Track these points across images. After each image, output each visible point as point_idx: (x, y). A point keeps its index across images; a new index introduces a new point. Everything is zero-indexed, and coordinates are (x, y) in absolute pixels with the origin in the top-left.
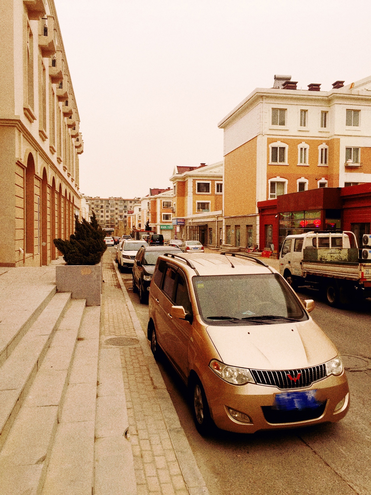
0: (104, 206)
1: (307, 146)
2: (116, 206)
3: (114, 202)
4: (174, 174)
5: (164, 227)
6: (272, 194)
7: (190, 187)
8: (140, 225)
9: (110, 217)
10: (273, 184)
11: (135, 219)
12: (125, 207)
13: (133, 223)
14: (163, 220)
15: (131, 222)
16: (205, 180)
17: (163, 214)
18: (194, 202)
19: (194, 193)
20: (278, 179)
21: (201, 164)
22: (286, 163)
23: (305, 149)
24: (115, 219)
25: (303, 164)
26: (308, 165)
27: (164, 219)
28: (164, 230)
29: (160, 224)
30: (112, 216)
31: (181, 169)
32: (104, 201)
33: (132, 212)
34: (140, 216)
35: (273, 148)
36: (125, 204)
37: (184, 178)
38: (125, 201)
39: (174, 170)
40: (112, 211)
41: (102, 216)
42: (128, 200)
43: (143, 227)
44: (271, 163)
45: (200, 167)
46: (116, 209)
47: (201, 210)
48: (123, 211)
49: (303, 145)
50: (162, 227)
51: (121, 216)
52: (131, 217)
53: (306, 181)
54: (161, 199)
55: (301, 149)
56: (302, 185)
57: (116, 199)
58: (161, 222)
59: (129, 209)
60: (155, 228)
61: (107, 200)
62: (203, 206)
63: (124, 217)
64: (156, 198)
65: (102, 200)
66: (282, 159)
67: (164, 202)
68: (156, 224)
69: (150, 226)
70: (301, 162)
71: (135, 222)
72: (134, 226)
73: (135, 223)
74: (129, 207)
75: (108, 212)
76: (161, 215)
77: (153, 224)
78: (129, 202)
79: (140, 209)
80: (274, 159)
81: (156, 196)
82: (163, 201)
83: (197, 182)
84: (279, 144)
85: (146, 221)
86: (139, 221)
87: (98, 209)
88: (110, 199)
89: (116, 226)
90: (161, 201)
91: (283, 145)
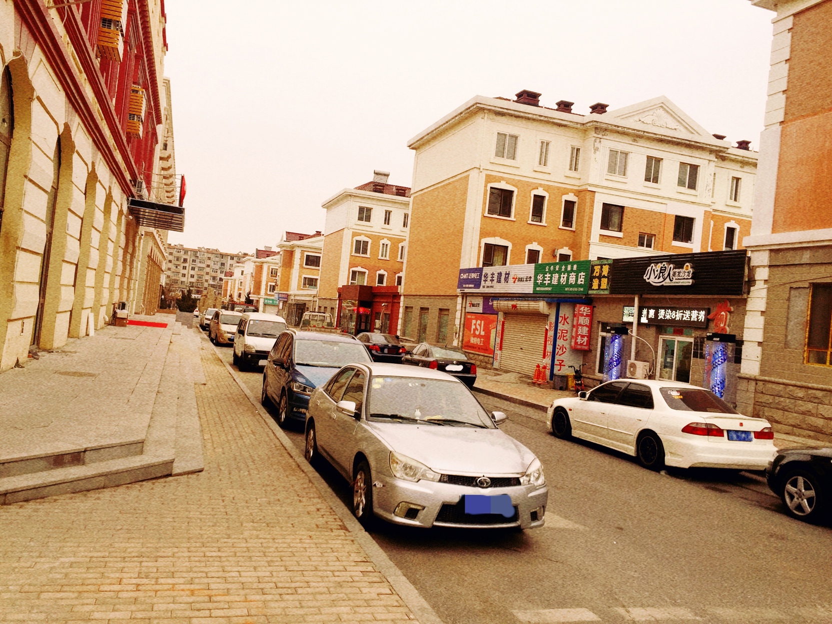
0: (188, 261)
1: (389, 243)
2: (209, 262)
3: (206, 255)
4: (281, 240)
5: (269, 301)
6: (353, 281)
7: (298, 259)
8: (240, 296)
9: (196, 277)
10: (354, 273)
11: (235, 284)
12: (223, 264)
13: (231, 291)
14: (269, 293)
15: (229, 289)
16: (316, 252)
17: (269, 284)
18: (300, 277)
19: (301, 266)
20: (359, 269)
21: (317, 232)
22: (368, 255)
23: (387, 245)
24: (204, 281)
25: (382, 258)
26: (388, 259)
27: (270, 291)
28: (269, 305)
29: (264, 297)
30: (200, 277)
31: (290, 236)
32: (189, 253)
33: (231, 274)
34: (241, 282)
35: (357, 241)
36: (223, 261)
37: (293, 248)
38: (222, 256)
39: (283, 236)
40: (201, 269)
41: (184, 275)
42: (227, 255)
43: (243, 299)
44: (353, 254)
45: (314, 236)
46: (208, 266)
47: (307, 286)
48: (219, 271)
49: (385, 241)
50: (266, 301)
51: (214, 278)
52: (230, 281)
53: (385, 273)
54: (269, 264)
55: (383, 244)
56: (381, 277)
57: (208, 251)
58: (266, 294)
59: (228, 269)
60: (258, 301)
61: (195, 252)
62: (311, 282)
63: (218, 280)
64: (263, 263)
65: (186, 251)
66: (365, 252)
67: (272, 269)
68: (259, 296)
69: (251, 298)
70: (382, 256)
71: (234, 289)
72: (231, 296)
73: (234, 292)
74: (229, 265)
75: (193, 269)
76: (267, 285)
77: (256, 296)
78: (229, 257)
79: (242, 272)
80: (357, 250)
81: (263, 260)
82: (271, 267)
83: (306, 253)
84: (362, 238)
85: (247, 291)
86: (239, 289)
87: (178, 263)
88: (200, 250)
89: (205, 292)
90: (269, 267)
91: (366, 239)
